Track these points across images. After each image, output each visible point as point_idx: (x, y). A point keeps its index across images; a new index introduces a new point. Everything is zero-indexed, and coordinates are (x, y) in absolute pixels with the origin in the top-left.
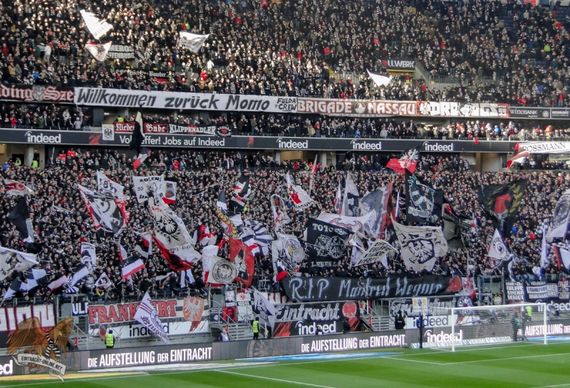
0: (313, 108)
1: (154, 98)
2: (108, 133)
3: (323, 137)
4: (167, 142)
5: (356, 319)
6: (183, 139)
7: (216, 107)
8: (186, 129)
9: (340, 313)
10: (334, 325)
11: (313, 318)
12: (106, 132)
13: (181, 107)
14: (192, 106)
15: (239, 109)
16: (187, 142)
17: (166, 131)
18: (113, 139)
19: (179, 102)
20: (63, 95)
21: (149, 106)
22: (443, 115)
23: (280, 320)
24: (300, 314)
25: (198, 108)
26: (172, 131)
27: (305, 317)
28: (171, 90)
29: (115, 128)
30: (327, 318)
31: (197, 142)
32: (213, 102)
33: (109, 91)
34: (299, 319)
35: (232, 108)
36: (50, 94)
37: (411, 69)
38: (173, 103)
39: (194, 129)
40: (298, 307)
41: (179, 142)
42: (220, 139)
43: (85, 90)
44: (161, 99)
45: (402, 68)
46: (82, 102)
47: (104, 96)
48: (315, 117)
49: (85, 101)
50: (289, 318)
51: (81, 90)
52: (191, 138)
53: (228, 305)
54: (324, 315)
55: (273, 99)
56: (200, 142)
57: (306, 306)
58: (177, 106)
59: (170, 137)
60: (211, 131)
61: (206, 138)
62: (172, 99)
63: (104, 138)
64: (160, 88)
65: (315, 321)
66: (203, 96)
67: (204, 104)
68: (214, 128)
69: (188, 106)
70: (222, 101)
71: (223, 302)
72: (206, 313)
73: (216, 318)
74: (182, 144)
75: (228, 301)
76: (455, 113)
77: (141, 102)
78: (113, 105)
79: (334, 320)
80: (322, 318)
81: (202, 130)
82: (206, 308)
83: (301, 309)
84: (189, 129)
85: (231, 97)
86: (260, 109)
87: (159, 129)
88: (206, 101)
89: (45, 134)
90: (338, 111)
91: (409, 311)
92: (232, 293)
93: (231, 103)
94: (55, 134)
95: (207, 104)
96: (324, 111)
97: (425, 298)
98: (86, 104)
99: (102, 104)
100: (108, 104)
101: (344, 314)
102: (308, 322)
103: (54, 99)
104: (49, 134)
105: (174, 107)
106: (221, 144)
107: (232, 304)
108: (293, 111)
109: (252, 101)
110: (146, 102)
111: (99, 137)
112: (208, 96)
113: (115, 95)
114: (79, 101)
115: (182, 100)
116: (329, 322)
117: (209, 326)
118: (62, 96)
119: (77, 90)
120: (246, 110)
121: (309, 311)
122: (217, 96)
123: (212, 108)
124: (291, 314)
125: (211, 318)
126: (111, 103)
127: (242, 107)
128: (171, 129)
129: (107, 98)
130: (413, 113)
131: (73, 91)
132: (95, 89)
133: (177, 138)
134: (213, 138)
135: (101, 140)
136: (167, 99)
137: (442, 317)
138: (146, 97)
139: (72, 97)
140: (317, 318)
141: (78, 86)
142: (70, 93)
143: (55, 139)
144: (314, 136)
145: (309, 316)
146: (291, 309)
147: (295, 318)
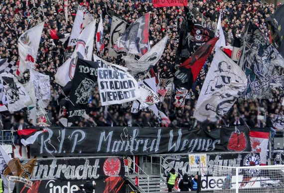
5: (120, 179)
9: (100, 171)
11: (67, 176)
24: (52, 172)
27: (58, 175)
30: (84, 176)
34: (51, 177)
40: (49, 163)
50: (39, 176)
54: (81, 173)
57: (59, 162)
65: (70, 180)
79: (93, 179)
80: (78, 177)
83: (53, 166)
97: (205, 155)
101: (106, 172)
102: (62, 181)
121: (63, 168)
124: (40, 171)
140: (73, 177)
145: (62, 174)
146: (41, 166)
147: (45, 177)
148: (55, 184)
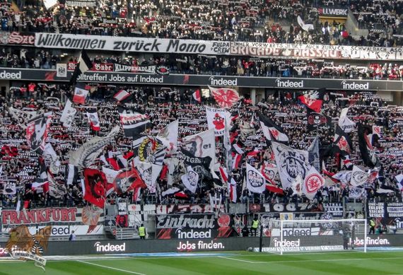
0: (245, 51)
1: (104, 42)
2: (61, 71)
3: (252, 76)
4: (113, 78)
5: (229, 228)
6: (126, 76)
7: (157, 49)
8: (129, 68)
9: (215, 223)
10: (210, 232)
11: (191, 226)
12: (60, 70)
13: (127, 50)
14: (137, 49)
15: (179, 52)
16: (130, 79)
17: (112, 70)
18: (65, 76)
19: (125, 45)
20: (26, 39)
21: (100, 49)
22: (362, 58)
23: (163, 227)
24: (180, 222)
25: (142, 50)
26: (117, 70)
27: (185, 225)
28: (120, 35)
29: (68, 67)
30: (203, 226)
31: (139, 79)
32: (155, 45)
33: (65, 36)
34: (180, 227)
35: (172, 50)
36: (15, 38)
37: (345, 16)
38: (120, 46)
39: (136, 69)
40: (178, 217)
41: (123, 79)
42: (159, 76)
43: (45, 35)
44: (110, 43)
45: (335, 16)
46: (42, 45)
47: (60, 40)
48: (245, 58)
49: (44, 44)
50: (171, 225)
51: (41, 35)
52: (133, 76)
53: (120, 213)
54: (201, 224)
55: (209, 43)
56: (142, 79)
57: (185, 217)
58: (123, 48)
59: (115, 75)
60: (152, 70)
61: (146, 76)
62: (119, 43)
63: (58, 75)
64: (110, 33)
65: (193, 228)
66: (146, 40)
67: (147, 47)
68: (154, 67)
69: (133, 49)
70: (164, 45)
71: (116, 211)
72: (102, 219)
73: (110, 223)
74: (126, 81)
75: (120, 211)
76: (373, 56)
77: (93, 46)
78: (68, 47)
79: (209, 228)
80: (199, 226)
81: (144, 69)
82: (102, 215)
83: (181, 219)
84: (132, 68)
85: (171, 42)
86: (197, 52)
87: (106, 68)
88: (149, 44)
89: (7, 71)
90: (267, 54)
91: (276, 223)
92: (124, 204)
93: (172, 46)
94: (16, 72)
95: (150, 47)
96: (255, 53)
97: (292, 213)
98: (46, 46)
99: (59, 46)
100: (64, 47)
101: (219, 224)
102: (187, 229)
103: (18, 42)
104: (11, 71)
105: (121, 50)
106: (160, 80)
107: (124, 213)
108: (226, 54)
109: (190, 45)
110: (97, 45)
111: (53, 74)
112: (151, 40)
113: (70, 39)
114: (39, 44)
115: (128, 43)
116: (205, 230)
117: (104, 229)
118: (24, 40)
119: (37, 35)
120: (184, 52)
121: (188, 220)
122: (159, 40)
123: (154, 51)
124: (172, 222)
125: (106, 223)
126: (66, 45)
127: (181, 50)
128: (117, 68)
129: (63, 41)
130: (334, 56)
131: (34, 35)
132: (53, 34)
133: (121, 75)
134: (152, 76)
135: (55, 77)
136: (115, 43)
137: (305, 229)
138: (97, 41)
139: (33, 41)
140: (195, 226)
141: (39, 31)
142: (31, 38)
143: (16, 75)
144: (243, 75)
145: (187, 224)
146: (173, 219)
147: (175, 226)
148: (182, 231)
